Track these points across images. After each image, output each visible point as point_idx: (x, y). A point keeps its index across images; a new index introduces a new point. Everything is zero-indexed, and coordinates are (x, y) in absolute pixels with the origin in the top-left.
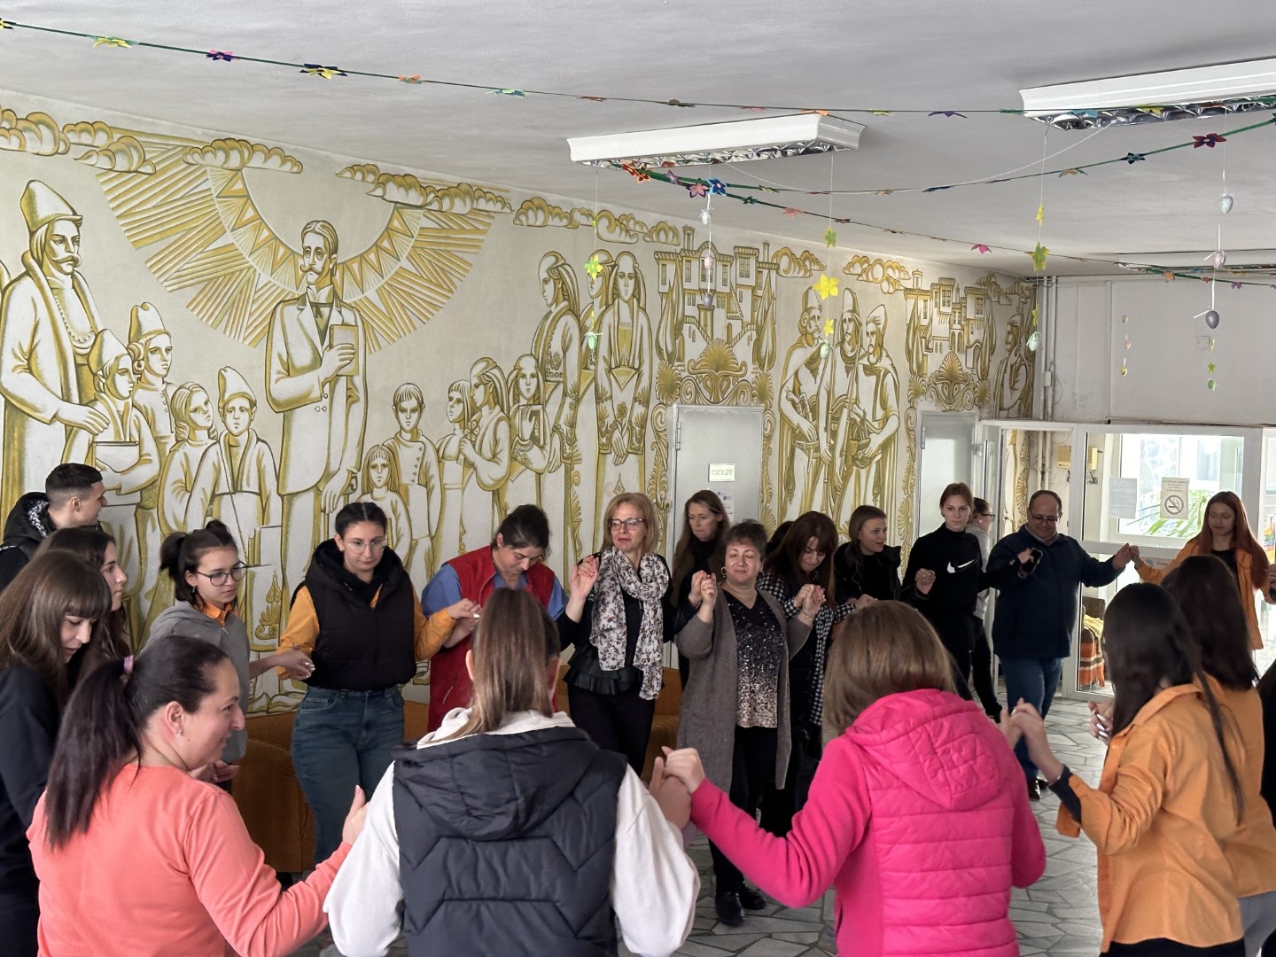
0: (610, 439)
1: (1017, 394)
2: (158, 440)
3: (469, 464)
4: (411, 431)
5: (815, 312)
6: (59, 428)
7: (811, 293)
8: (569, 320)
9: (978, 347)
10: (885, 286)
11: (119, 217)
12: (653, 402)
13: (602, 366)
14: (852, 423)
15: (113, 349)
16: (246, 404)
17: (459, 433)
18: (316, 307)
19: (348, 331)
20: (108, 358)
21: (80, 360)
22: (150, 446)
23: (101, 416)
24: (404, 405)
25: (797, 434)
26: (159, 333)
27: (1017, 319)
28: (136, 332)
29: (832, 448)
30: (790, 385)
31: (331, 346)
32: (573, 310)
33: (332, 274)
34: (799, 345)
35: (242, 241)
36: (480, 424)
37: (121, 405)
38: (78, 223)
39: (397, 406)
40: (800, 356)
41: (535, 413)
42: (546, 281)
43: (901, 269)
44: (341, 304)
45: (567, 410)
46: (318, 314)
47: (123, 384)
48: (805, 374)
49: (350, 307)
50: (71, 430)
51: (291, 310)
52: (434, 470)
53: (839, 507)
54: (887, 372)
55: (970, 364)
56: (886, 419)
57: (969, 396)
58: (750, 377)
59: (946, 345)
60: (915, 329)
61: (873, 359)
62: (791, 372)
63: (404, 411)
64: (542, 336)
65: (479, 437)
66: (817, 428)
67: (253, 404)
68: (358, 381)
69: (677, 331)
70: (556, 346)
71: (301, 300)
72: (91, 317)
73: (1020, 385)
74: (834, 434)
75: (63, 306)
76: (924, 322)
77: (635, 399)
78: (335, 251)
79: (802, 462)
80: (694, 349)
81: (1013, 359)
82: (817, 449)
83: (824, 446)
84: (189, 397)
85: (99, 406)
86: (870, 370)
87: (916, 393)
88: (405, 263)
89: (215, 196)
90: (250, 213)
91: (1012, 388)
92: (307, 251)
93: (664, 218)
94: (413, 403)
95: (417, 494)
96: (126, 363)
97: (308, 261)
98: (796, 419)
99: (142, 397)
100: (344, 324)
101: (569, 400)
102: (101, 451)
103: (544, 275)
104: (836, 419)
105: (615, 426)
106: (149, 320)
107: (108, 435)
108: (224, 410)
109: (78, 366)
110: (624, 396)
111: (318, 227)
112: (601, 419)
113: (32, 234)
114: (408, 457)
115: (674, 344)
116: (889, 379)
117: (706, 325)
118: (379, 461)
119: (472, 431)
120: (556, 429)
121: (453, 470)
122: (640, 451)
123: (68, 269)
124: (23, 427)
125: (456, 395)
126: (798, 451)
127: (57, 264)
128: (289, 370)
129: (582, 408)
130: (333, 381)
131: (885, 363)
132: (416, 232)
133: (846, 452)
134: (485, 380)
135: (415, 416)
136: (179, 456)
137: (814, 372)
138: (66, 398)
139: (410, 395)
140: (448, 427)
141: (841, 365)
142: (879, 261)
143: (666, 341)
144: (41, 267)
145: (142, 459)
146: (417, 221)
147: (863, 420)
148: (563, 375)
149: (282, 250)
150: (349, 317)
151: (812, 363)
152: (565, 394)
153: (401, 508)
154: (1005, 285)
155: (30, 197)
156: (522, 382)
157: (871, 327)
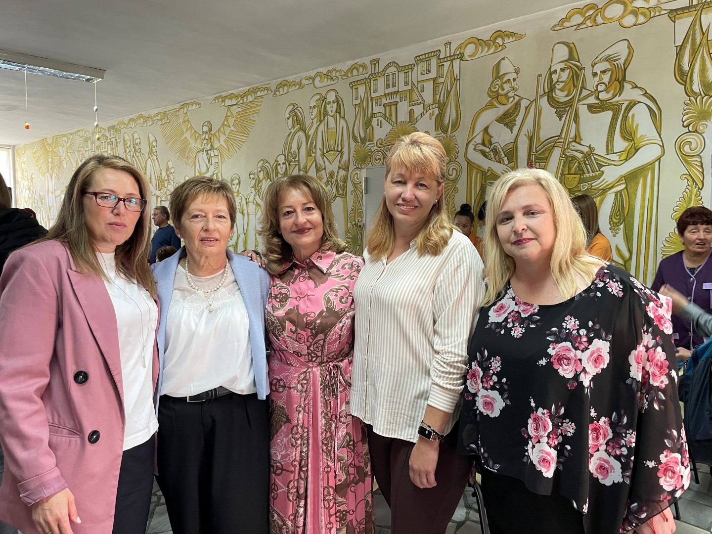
3: (258, 204)
4: (237, 192)
5: (510, 77)
6: (155, 196)
7: (505, 63)
8: (301, 134)
11: (164, 137)
12: (352, 167)
13: (319, 153)
15: (164, 174)
17: (254, 192)
18: (207, 151)
19: (216, 158)
20: (163, 177)
23: (163, 193)
24: (233, 182)
25: (488, 176)
26: (172, 168)
28: (168, 169)
30: (478, 140)
31: (211, 164)
32: (303, 129)
33: (211, 138)
35: (188, 135)
36: (262, 187)
37: (165, 189)
38: (156, 141)
40: (490, 115)
42: (288, 118)
44: (214, 149)
46: (207, 154)
47: (166, 184)
50: (158, 197)
51: (201, 154)
52: (245, 207)
54: (634, 103)
56: (632, 150)
61: (605, 96)
63: (234, 185)
64: (287, 145)
65: (262, 193)
68: (220, 175)
69: (368, 123)
70: (294, 148)
71: (203, 150)
72: (160, 166)
77: (340, 168)
78: (211, 130)
80: (382, 131)
85: (162, 191)
86: (599, 108)
89: (182, 122)
92: (203, 133)
94: (237, 181)
95: (240, 217)
96: (166, 178)
97: (204, 136)
98: (488, 164)
99: (169, 187)
100: (215, 156)
102: (163, 203)
103: (287, 116)
104: (544, 159)
105: (327, 183)
106: (170, 165)
109: (158, 180)
110: (333, 167)
111: (206, 124)
117: (391, 115)
119: (259, 191)
121: (252, 207)
122: (344, 196)
123: (155, 154)
125: (252, 176)
128: (200, 174)
132: (235, 115)
134: (263, 169)
135: (238, 186)
137: (509, 125)
138: (156, 189)
139: (236, 178)
141: (549, 111)
143: (360, 131)
147: (589, 155)
148: (298, 161)
150: (216, 153)
152: (299, 170)
156: (279, 167)
157: (601, 66)
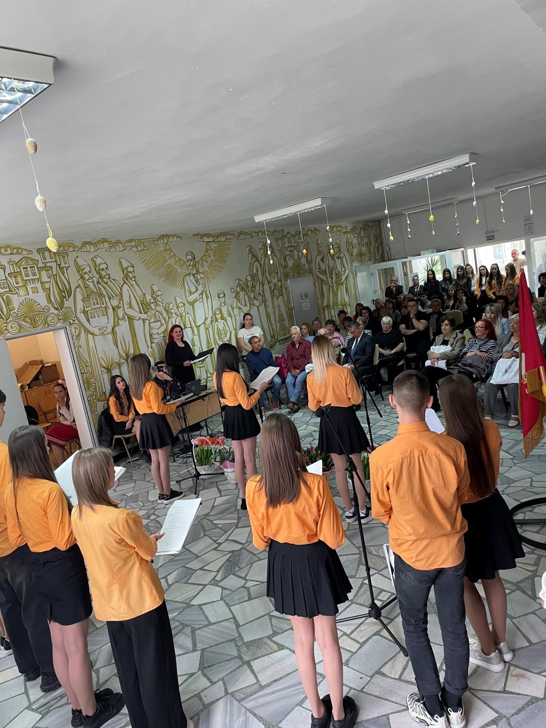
0: (274, 293)
1: (380, 255)
2: (164, 318)
3: (240, 308)
4: (224, 303)
5: (320, 245)
6: (141, 320)
7: (318, 240)
8: (256, 263)
9: (366, 244)
10: (338, 233)
11: (142, 263)
12: (283, 281)
13: (268, 274)
14: (336, 274)
15: (149, 297)
16: (183, 305)
17: (236, 300)
18: (193, 275)
19: (202, 279)
20: (148, 300)
21: (142, 302)
22: (163, 321)
23: (149, 315)
24: (220, 296)
25: (322, 280)
26: (158, 291)
27: (376, 233)
28: (153, 292)
29: (332, 282)
30: (318, 267)
31: (199, 285)
32: (257, 260)
33: (195, 265)
34: (318, 255)
35: (172, 262)
36: (240, 297)
38: (133, 267)
39: (219, 297)
40: (319, 258)
41: (253, 291)
42: (248, 254)
43: (341, 227)
44: (200, 273)
45: (261, 288)
46: (194, 277)
47: (153, 306)
48: (321, 263)
49: (202, 273)
50: (144, 320)
51: (188, 277)
52: (231, 312)
53: (337, 298)
54: (343, 257)
55: (365, 249)
56: (345, 271)
57: (367, 258)
58: (307, 267)
59: (358, 246)
60: (348, 243)
61: (339, 255)
62: (317, 264)
63: (221, 298)
64: (251, 269)
65: (241, 300)
66: (327, 277)
67: (184, 304)
68: (208, 292)
69: (285, 259)
70: (255, 271)
71: (189, 274)
72: (142, 291)
73: (380, 252)
74: (332, 278)
75: (135, 290)
76: (350, 240)
77: (278, 281)
78: (195, 259)
79: (325, 287)
80: (290, 263)
81: (377, 245)
82: (328, 283)
83: (330, 282)
84: (169, 306)
85: (149, 313)
86: (338, 258)
87: (352, 262)
88: (212, 258)
89: (163, 251)
90: (172, 254)
91: (378, 254)
92: (188, 260)
93: (276, 228)
94: (223, 295)
95: (229, 319)
96: (152, 301)
97: (189, 263)
98: (321, 276)
99: (158, 308)
100: (201, 278)
101: (261, 285)
102: (152, 325)
103: (248, 252)
104: (332, 274)
105: (274, 290)
106: (155, 288)
107: (153, 320)
108: (178, 307)
109: (141, 304)
110: (275, 281)
111: (189, 253)
112: (270, 288)
113: (123, 272)
114: (224, 309)
115: (285, 263)
116: (344, 259)
117: (292, 256)
118: (218, 312)
119: (239, 299)
120: (259, 294)
121: (236, 310)
122: (282, 295)
123: (133, 279)
124: (133, 322)
125: (232, 290)
126: (323, 285)
127: (131, 279)
128: (191, 293)
129: (265, 286)
130: (202, 294)
131: (342, 255)
132: (213, 249)
133: (336, 283)
134: (239, 285)
136: (170, 322)
137: (323, 262)
138: (141, 313)
139: (221, 293)
140: (233, 300)
141: (330, 258)
142: (335, 226)
143: (283, 263)
144: (127, 280)
145: (162, 325)
146: (213, 245)
147: (339, 272)
148: (258, 279)
149: (182, 262)
150: (202, 276)
151: (322, 260)
152: (260, 284)
153: (225, 324)
154: (371, 224)
155: (120, 263)
156: (248, 283)
157: (336, 246)
